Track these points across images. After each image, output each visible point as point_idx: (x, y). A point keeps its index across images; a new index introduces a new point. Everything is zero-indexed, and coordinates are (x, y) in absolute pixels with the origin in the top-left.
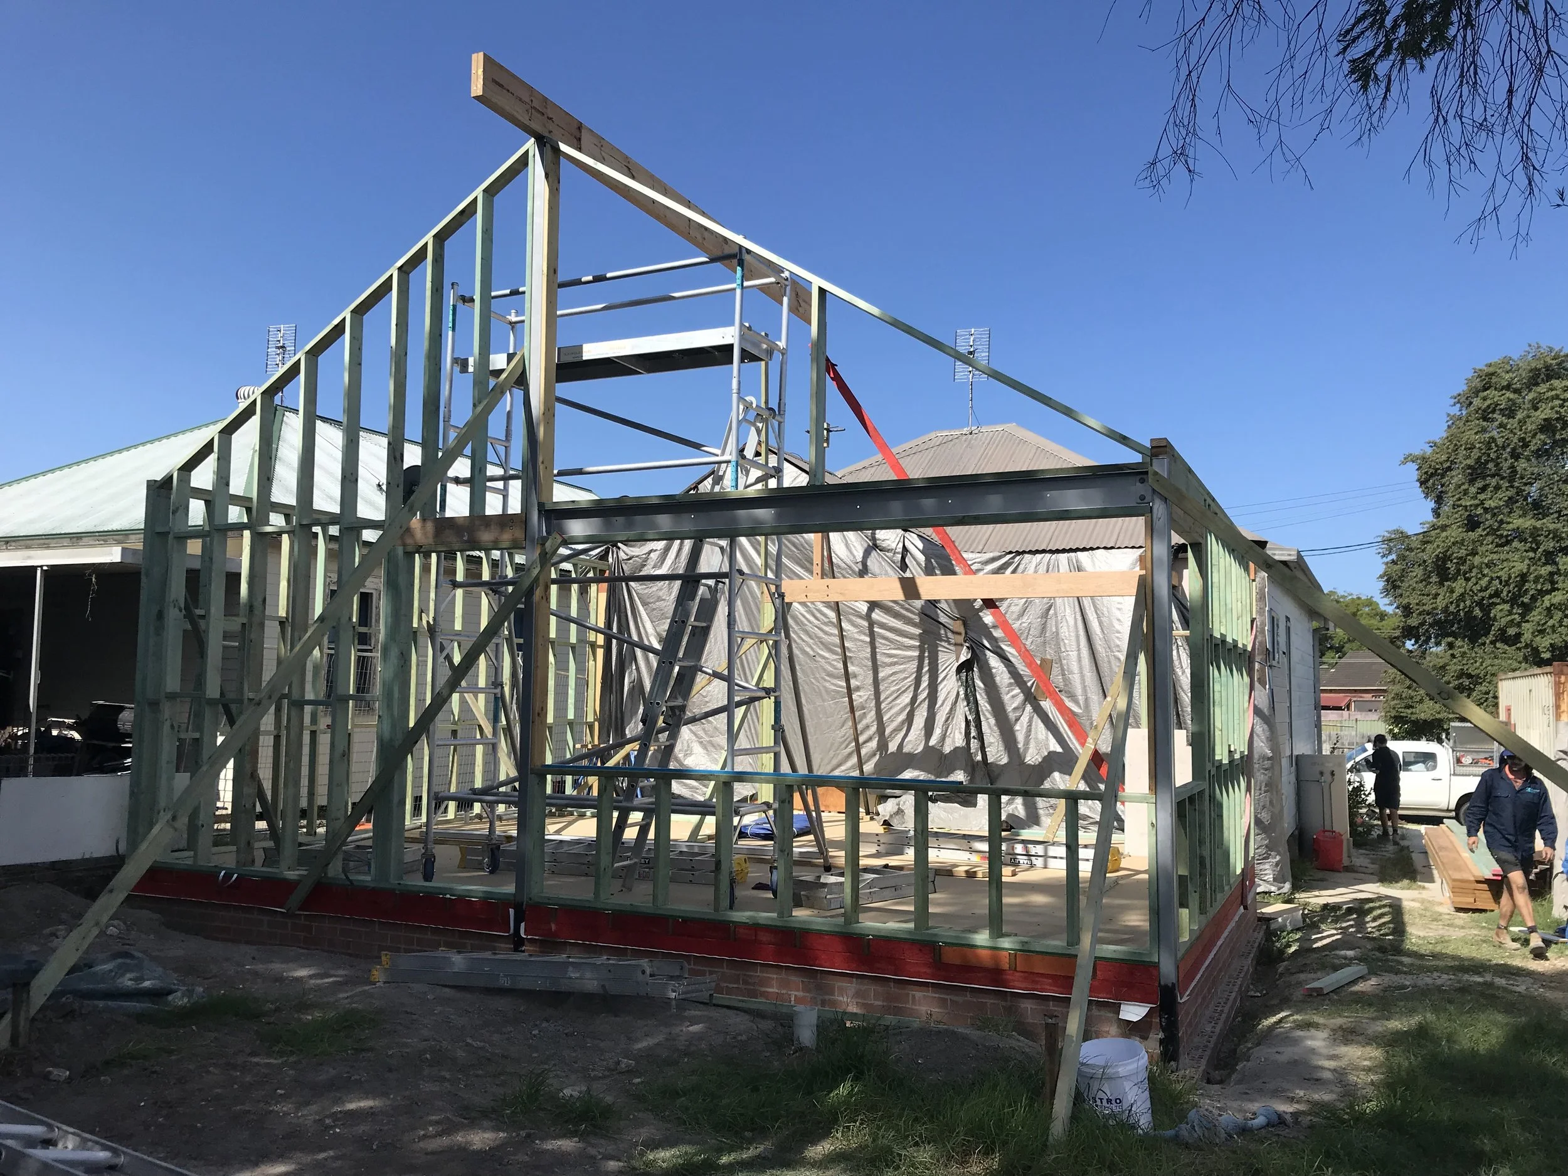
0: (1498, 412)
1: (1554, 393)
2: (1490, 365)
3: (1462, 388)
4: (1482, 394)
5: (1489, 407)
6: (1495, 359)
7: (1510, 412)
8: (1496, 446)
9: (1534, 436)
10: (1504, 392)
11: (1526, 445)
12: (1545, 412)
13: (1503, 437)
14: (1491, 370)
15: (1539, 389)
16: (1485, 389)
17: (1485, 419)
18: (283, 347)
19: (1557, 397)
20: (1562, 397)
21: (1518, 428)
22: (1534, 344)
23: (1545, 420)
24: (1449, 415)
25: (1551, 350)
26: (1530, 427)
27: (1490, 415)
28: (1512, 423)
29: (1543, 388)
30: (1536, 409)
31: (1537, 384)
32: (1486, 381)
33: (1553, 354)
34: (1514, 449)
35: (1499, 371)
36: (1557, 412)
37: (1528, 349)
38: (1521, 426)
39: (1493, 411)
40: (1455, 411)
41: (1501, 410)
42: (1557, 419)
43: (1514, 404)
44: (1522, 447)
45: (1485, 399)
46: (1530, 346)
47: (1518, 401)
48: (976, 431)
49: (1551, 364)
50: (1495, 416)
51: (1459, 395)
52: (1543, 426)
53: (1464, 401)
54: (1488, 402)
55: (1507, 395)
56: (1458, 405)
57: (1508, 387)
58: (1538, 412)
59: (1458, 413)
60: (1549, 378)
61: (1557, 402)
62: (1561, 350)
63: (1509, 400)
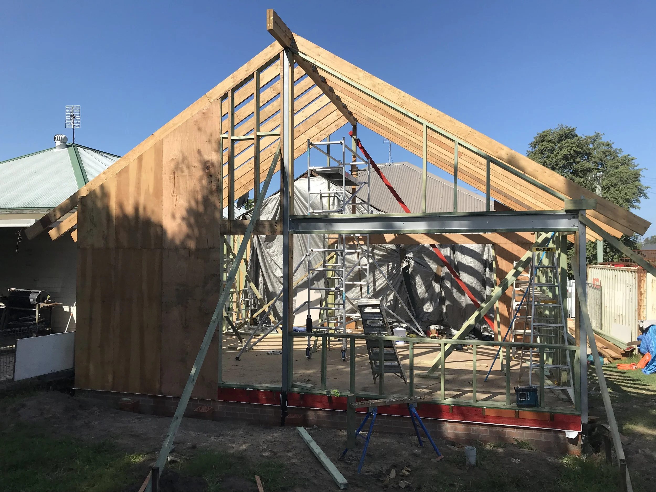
0: (547, 151)
1: (568, 144)
2: (544, 132)
3: (532, 140)
4: (541, 144)
5: (543, 149)
6: (546, 129)
7: (552, 151)
8: (547, 164)
9: (560, 161)
10: (549, 143)
11: (557, 165)
12: (565, 152)
13: (549, 161)
14: (545, 134)
15: (562, 142)
16: (542, 142)
17: (543, 154)
18: (74, 116)
19: (569, 146)
20: (571, 146)
21: (555, 157)
22: (560, 124)
23: (565, 155)
24: (527, 151)
25: (567, 127)
26: (559, 157)
27: (544, 152)
28: (553, 156)
29: (563, 142)
30: (561, 150)
31: (562, 141)
32: (542, 138)
33: (567, 129)
34: (553, 166)
35: (548, 135)
36: (569, 152)
37: (558, 126)
38: (556, 157)
39: (545, 151)
40: (530, 149)
41: (548, 150)
42: (569, 155)
43: (553, 148)
44: (556, 165)
45: (542, 145)
46: (559, 125)
47: (554, 147)
48: (392, 165)
49: (567, 133)
50: (546, 152)
51: (532, 143)
52: (564, 157)
53: (534, 145)
54: (543, 147)
55: (551, 144)
56: (531, 147)
57: (550, 141)
58: (562, 152)
59: (531, 150)
60: (566, 138)
61: (569, 148)
62: (570, 127)
63: (551, 146)
